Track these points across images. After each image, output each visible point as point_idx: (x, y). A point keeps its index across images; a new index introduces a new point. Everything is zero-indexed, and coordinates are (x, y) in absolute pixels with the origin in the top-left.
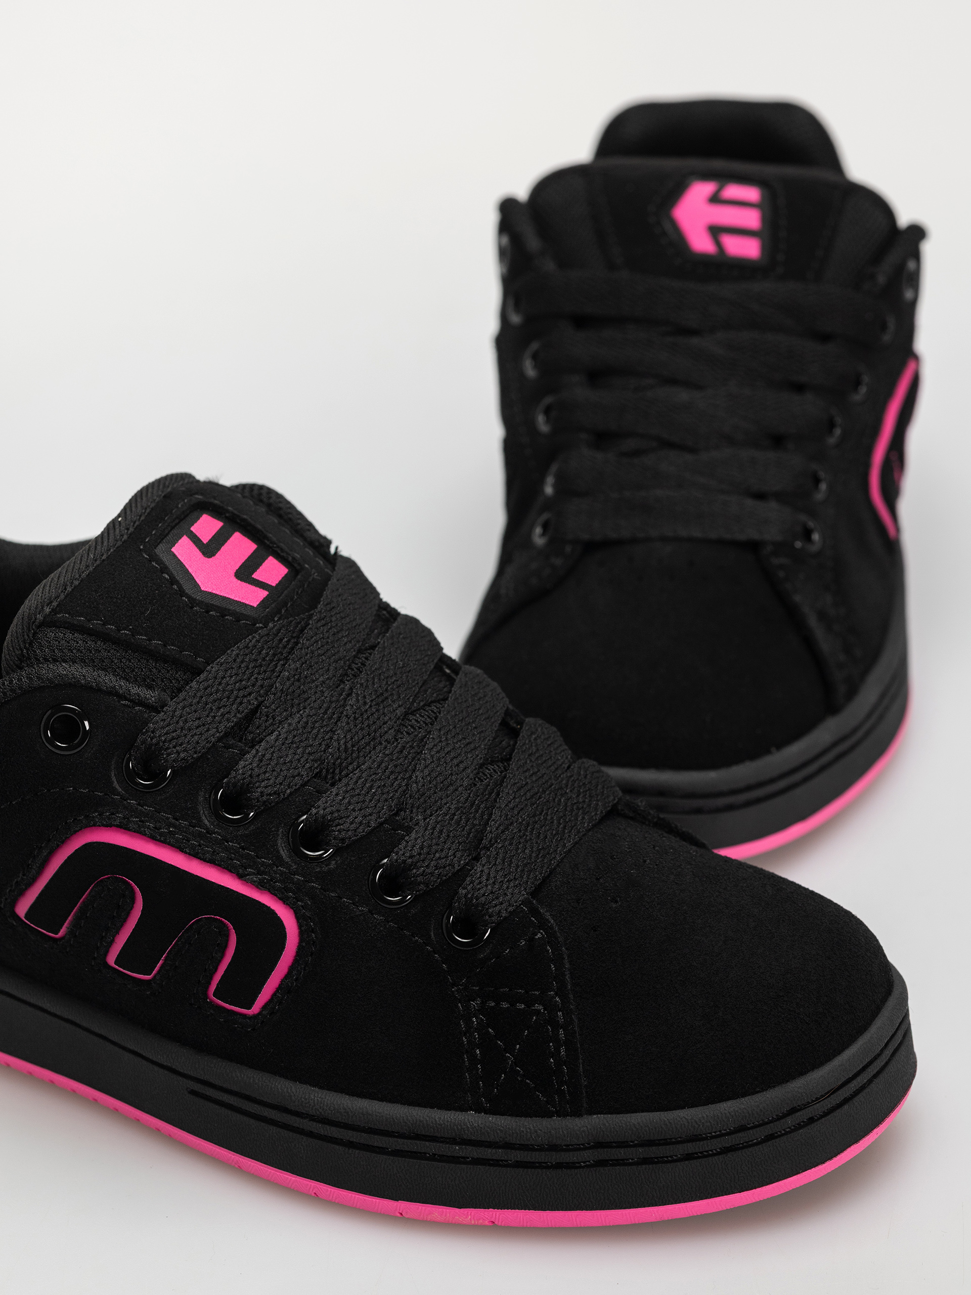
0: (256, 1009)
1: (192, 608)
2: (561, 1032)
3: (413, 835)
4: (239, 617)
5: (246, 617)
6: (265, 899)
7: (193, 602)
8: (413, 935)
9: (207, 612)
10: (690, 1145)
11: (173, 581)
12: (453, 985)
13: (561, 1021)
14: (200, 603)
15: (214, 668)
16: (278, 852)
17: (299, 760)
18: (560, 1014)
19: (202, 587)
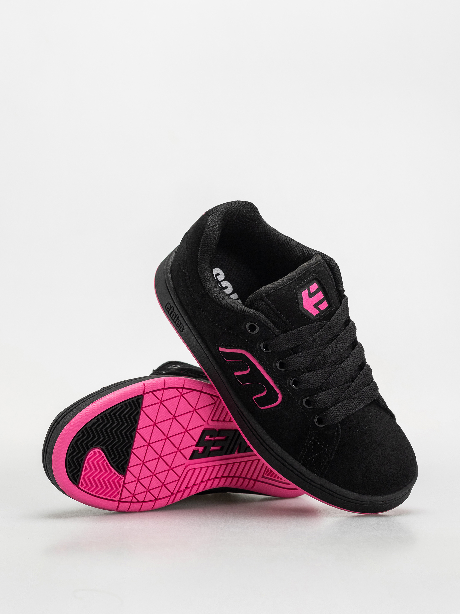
0: (262, 408)
1: (298, 312)
2: (328, 458)
3: (320, 394)
4: (309, 318)
5: (310, 319)
6: (278, 391)
7: (300, 311)
8: (307, 415)
9: (302, 314)
10: (343, 497)
11: (298, 303)
12: (310, 431)
13: (329, 456)
14: (301, 312)
15: (296, 330)
16: (286, 381)
17: (303, 363)
18: (330, 454)
19: (304, 306)
